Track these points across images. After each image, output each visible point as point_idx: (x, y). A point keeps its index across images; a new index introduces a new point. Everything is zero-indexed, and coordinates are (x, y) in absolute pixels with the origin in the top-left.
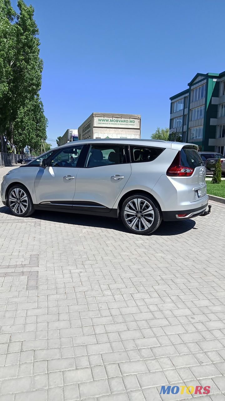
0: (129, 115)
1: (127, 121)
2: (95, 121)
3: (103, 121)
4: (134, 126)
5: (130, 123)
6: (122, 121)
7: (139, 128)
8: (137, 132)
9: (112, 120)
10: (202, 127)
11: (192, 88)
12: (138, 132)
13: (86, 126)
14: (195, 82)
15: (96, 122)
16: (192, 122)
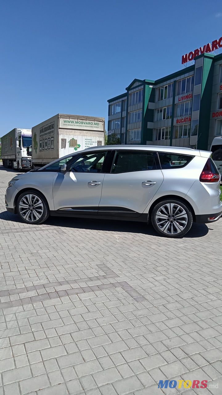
0: (94, 118)
1: (92, 124)
2: (60, 122)
3: (68, 123)
4: (98, 128)
5: (95, 126)
6: (87, 123)
7: (103, 130)
8: (101, 135)
9: (78, 122)
10: (140, 130)
11: (130, 92)
12: (103, 135)
13: (47, 126)
14: (132, 87)
15: (62, 123)
16: (131, 125)
